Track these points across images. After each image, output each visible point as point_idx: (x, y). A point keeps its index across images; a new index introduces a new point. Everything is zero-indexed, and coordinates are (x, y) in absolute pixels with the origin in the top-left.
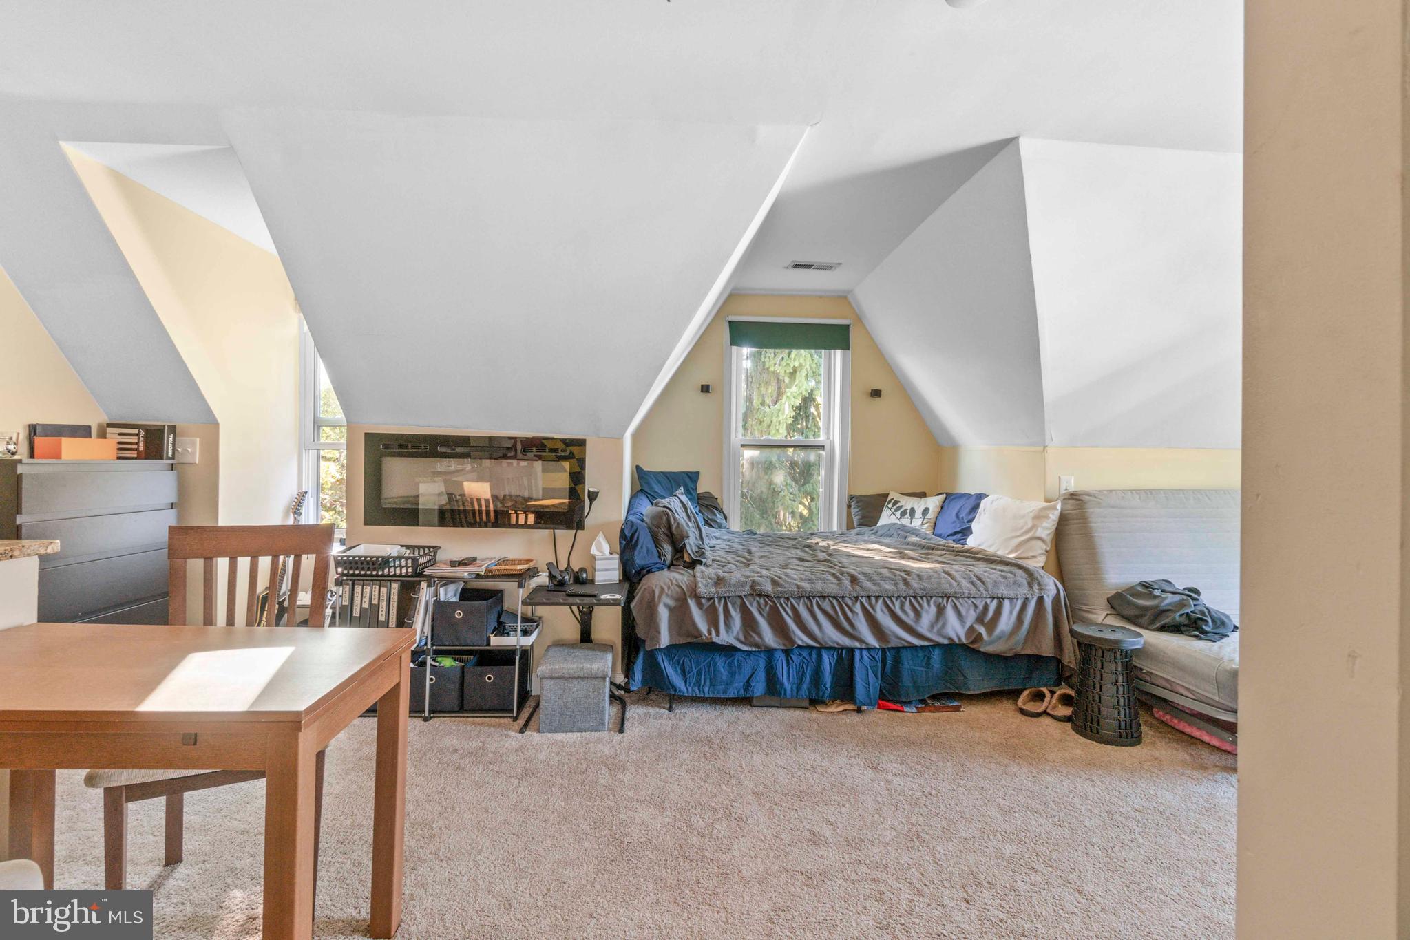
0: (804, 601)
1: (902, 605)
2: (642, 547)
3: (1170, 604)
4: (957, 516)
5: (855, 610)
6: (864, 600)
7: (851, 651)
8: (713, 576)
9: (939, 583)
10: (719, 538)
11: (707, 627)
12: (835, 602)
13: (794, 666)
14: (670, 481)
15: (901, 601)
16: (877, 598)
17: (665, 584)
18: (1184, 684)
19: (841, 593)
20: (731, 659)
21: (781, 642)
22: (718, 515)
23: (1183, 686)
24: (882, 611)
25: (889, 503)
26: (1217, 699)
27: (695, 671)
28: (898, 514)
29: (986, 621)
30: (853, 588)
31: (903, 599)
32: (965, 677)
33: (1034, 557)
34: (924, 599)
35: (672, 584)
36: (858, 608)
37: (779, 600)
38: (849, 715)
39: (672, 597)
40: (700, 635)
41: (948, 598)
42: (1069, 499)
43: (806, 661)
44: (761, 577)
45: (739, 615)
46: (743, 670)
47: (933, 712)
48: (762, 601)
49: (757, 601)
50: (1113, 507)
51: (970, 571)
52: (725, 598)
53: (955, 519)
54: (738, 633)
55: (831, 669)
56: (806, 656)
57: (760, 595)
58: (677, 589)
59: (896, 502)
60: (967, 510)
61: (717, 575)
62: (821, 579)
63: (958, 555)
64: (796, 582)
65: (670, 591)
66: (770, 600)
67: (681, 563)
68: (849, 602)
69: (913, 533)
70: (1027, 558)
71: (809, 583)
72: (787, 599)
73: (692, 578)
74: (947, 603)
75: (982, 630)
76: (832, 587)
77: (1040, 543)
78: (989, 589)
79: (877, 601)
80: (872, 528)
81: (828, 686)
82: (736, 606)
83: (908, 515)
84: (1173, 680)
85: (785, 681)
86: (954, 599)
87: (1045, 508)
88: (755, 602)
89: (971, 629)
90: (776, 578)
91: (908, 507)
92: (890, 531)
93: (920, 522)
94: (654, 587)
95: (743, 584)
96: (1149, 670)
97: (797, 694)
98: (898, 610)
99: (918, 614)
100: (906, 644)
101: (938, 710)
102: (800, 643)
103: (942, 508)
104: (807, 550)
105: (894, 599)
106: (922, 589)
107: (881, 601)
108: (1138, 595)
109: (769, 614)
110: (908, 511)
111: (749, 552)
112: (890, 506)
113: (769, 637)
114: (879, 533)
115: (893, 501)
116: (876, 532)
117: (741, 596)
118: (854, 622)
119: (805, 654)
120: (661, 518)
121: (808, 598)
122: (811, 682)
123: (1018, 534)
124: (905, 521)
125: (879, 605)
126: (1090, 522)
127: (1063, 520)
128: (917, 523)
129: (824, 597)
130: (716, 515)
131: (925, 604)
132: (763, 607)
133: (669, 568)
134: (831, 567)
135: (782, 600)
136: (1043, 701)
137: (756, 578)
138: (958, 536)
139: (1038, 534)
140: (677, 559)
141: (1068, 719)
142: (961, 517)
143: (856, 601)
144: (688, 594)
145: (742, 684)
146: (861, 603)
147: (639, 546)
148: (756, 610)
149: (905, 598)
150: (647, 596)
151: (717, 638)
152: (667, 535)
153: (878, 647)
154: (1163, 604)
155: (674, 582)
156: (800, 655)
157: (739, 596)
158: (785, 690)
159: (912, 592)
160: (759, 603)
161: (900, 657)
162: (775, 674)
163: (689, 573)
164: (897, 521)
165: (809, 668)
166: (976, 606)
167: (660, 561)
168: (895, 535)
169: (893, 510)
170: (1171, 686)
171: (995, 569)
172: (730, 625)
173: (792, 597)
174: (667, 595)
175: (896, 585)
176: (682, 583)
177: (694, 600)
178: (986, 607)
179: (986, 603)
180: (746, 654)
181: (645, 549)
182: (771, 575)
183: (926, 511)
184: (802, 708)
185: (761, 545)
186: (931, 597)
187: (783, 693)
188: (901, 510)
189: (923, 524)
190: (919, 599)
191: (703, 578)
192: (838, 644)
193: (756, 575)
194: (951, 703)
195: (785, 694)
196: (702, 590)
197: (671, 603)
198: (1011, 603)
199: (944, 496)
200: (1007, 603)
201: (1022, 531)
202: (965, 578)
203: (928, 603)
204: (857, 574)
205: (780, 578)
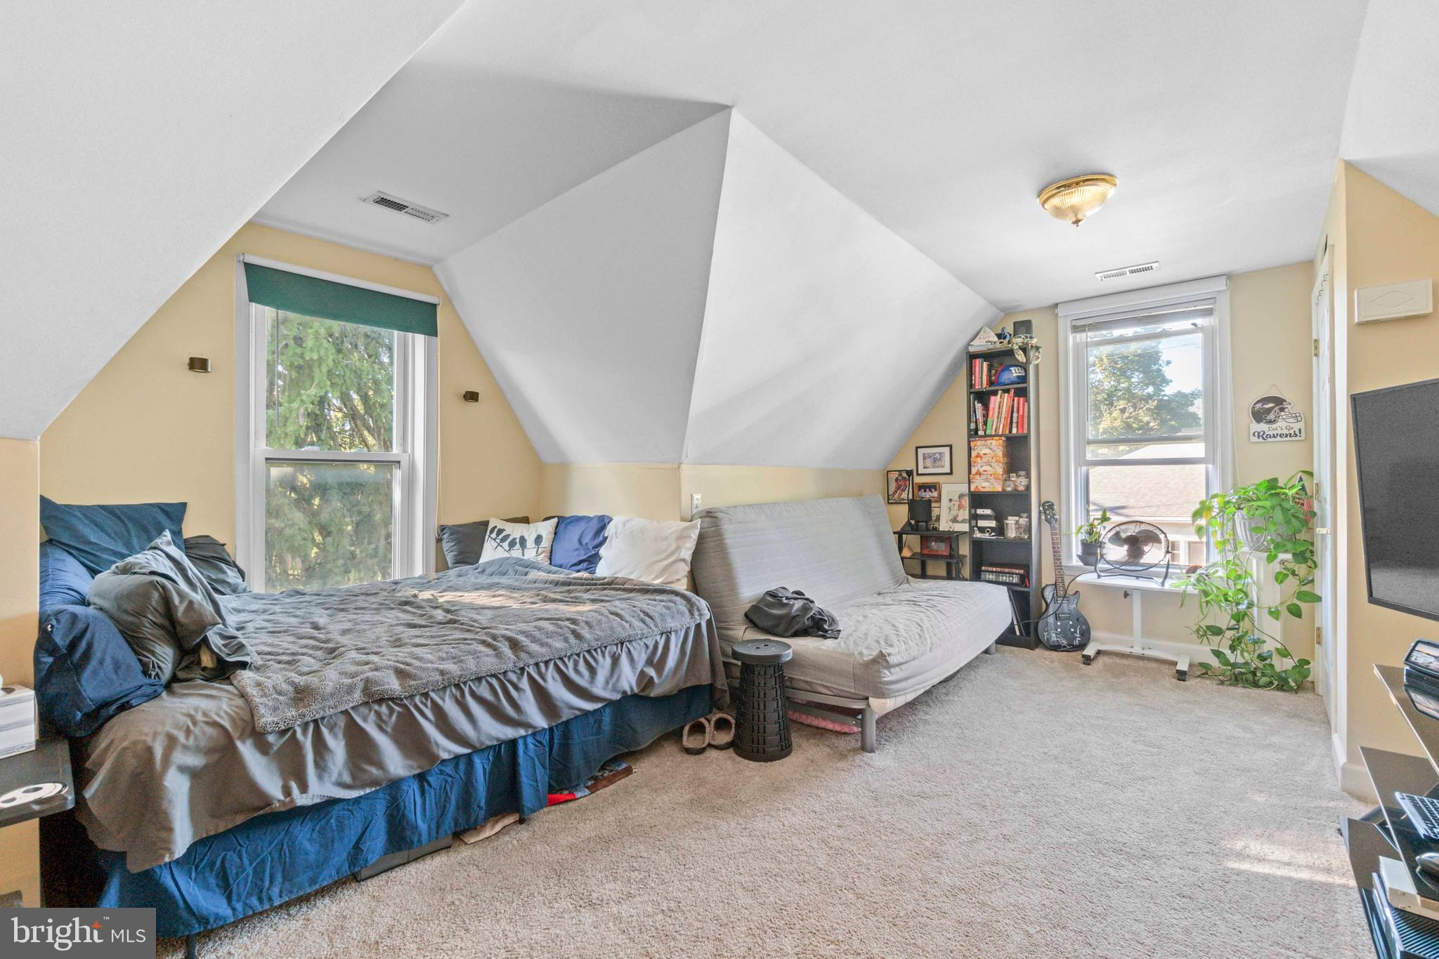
0: (451, 691)
1: (576, 663)
2: (101, 663)
3: (797, 610)
4: (580, 542)
5: (521, 685)
6: (532, 670)
7: (513, 743)
8: (285, 687)
9: (612, 628)
10: (243, 611)
11: (280, 783)
12: (494, 682)
13: (433, 794)
14: (123, 522)
15: (574, 660)
16: (547, 663)
17: (177, 727)
18: (824, 683)
19: (505, 667)
20: (323, 822)
21: (415, 764)
22: (228, 571)
23: (822, 685)
24: (554, 679)
25: (492, 531)
26: (853, 691)
27: (250, 870)
28: (506, 545)
29: (655, 661)
30: (517, 656)
31: (576, 657)
32: (634, 730)
33: (678, 580)
34: (599, 651)
35: (195, 723)
36: (525, 684)
37: (413, 700)
38: (513, 833)
39: (198, 750)
40: (267, 800)
41: (622, 644)
42: (705, 517)
43: (449, 779)
44: (376, 669)
45: (343, 743)
46: (347, 831)
47: (607, 786)
48: (384, 709)
49: (376, 711)
50: (741, 523)
51: (634, 607)
52: (316, 721)
53: (577, 545)
54: (340, 775)
55: (485, 779)
56: (451, 773)
57: (380, 701)
58: (210, 731)
59: (500, 531)
60: (591, 535)
61: (293, 684)
62: (469, 653)
63: (605, 589)
64: (436, 666)
65: (192, 739)
66: (395, 703)
67: (197, 673)
68: (513, 677)
69: (533, 568)
70: (672, 582)
71: (455, 663)
72: (426, 695)
73: (239, 702)
74: (622, 651)
75: (651, 672)
76: (489, 662)
77: (682, 564)
78: (659, 625)
79: (547, 667)
80: (475, 566)
81: (483, 804)
82: (336, 730)
83: (518, 546)
84: (812, 680)
85: (420, 822)
86: (627, 644)
87: (686, 529)
88: (372, 712)
89: (642, 672)
90: (402, 666)
91: (518, 536)
92: (501, 567)
93: (534, 554)
94: (149, 740)
95: (350, 690)
96: (790, 676)
97: (437, 833)
98: (571, 673)
99: (592, 671)
100: (578, 713)
101: (611, 781)
102: (445, 756)
103: (555, 534)
104: (407, 608)
105: (566, 660)
106: (597, 640)
107: (551, 665)
108: (771, 605)
109: (395, 728)
110: (518, 541)
111: (316, 627)
112: (494, 535)
113: (396, 763)
114: (489, 571)
115: (496, 530)
116: (484, 571)
117: (346, 710)
118: (519, 702)
119: (449, 769)
120: (146, 596)
121: (457, 686)
122: (458, 808)
123: (663, 556)
124: (516, 553)
125: (551, 672)
126: (725, 539)
127: (701, 538)
128: (530, 554)
129: (479, 679)
130: (224, 572)
131: (600, 658)
132: (384, 718)
133: (168, 687)
134: (468, 631)
135: (417, 699)
136: (704, 732)
137: (370, 674)
138: (585, 565)
139: (682, 556)
140: (187, 667)
141: (731, 745)
142: (584, 543)
143: (522, 674)
144: (235, 734)
145: (345, 854)
146: (529, 674)
147: (94, 663)
148: (374, 726)
149: (578, 655)
150: (131, 762)
151: (304, 795)
152: (162, 627)
153: (546, 727)
154: (793, 611)
155: (199, 717)
156: (441, 772)
157: (342, 712)
158: (420, 835)
159: (586, 645)
160: (378, 714)
161: (569, 731)
162: (403, 814)
163: (226, 691)
164: (506, 555)
165: (456, 786)
166: (647, 646)
167: (147, 681)
168: (511, 572)
169: (498, 541)
170: (810, 686)
171: (655, 600)
172: (326, 766)
173: (433, 690)
174: (185, 747)
175: (566, 640)
176: (218, 715)
177: (249, 742)
178: (656, 644)
179: (656, 641)
180: (351, 803)
181: (108, 662)
182: (392, 663)
183: (538, 539)
184: (442, 849)
185: (327, 612)
186: (606, 647)
187: (416, 840)
188: (509, 540)
189: (538, 554)
190: (593, 652)
191: (265, 695)
192: (498, 739)
193: (366, 667)
194: (619, 765)
195: (419, 841)
196: (267, 718)
197: (195, 761)
198: (676, 635)
199: (556, 520)
200: (673, 637)
201: (667, 553)
202: (633, 617)
203: (603, 654)
204: (514, 635)
205: (408, 664)
